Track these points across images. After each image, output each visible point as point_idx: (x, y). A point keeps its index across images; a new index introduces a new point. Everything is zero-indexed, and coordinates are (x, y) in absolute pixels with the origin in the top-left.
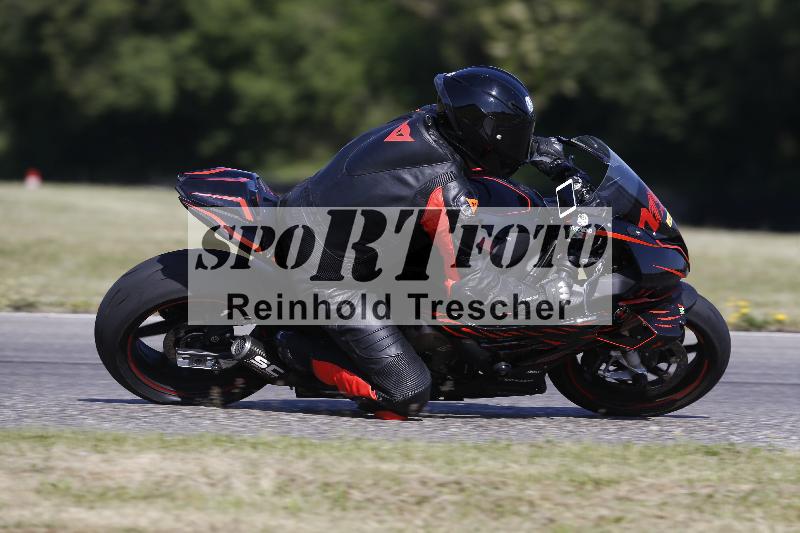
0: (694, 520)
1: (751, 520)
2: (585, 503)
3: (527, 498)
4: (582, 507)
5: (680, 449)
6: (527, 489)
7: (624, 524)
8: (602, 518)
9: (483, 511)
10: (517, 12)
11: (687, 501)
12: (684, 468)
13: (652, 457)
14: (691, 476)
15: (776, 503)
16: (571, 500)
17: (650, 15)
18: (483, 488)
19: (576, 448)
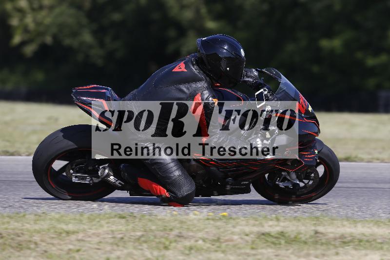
0: (115, 250)
1: (141, 249)
2: (62, 243)
3: (34, 241)
4: (60, 245)
5: (107, 216)
6: (34, 236)
7: (80, 253)
8: (70, 250)
9: (12, 247)
10: (23, 3)
11: (112, 240)
12: (110, 225)
13: (94, 220)
14: (113, 229)
15: (153, 241)
16: (55, 242)
17: (87, 4)
18: (12, 236)
19: (57, 216)
